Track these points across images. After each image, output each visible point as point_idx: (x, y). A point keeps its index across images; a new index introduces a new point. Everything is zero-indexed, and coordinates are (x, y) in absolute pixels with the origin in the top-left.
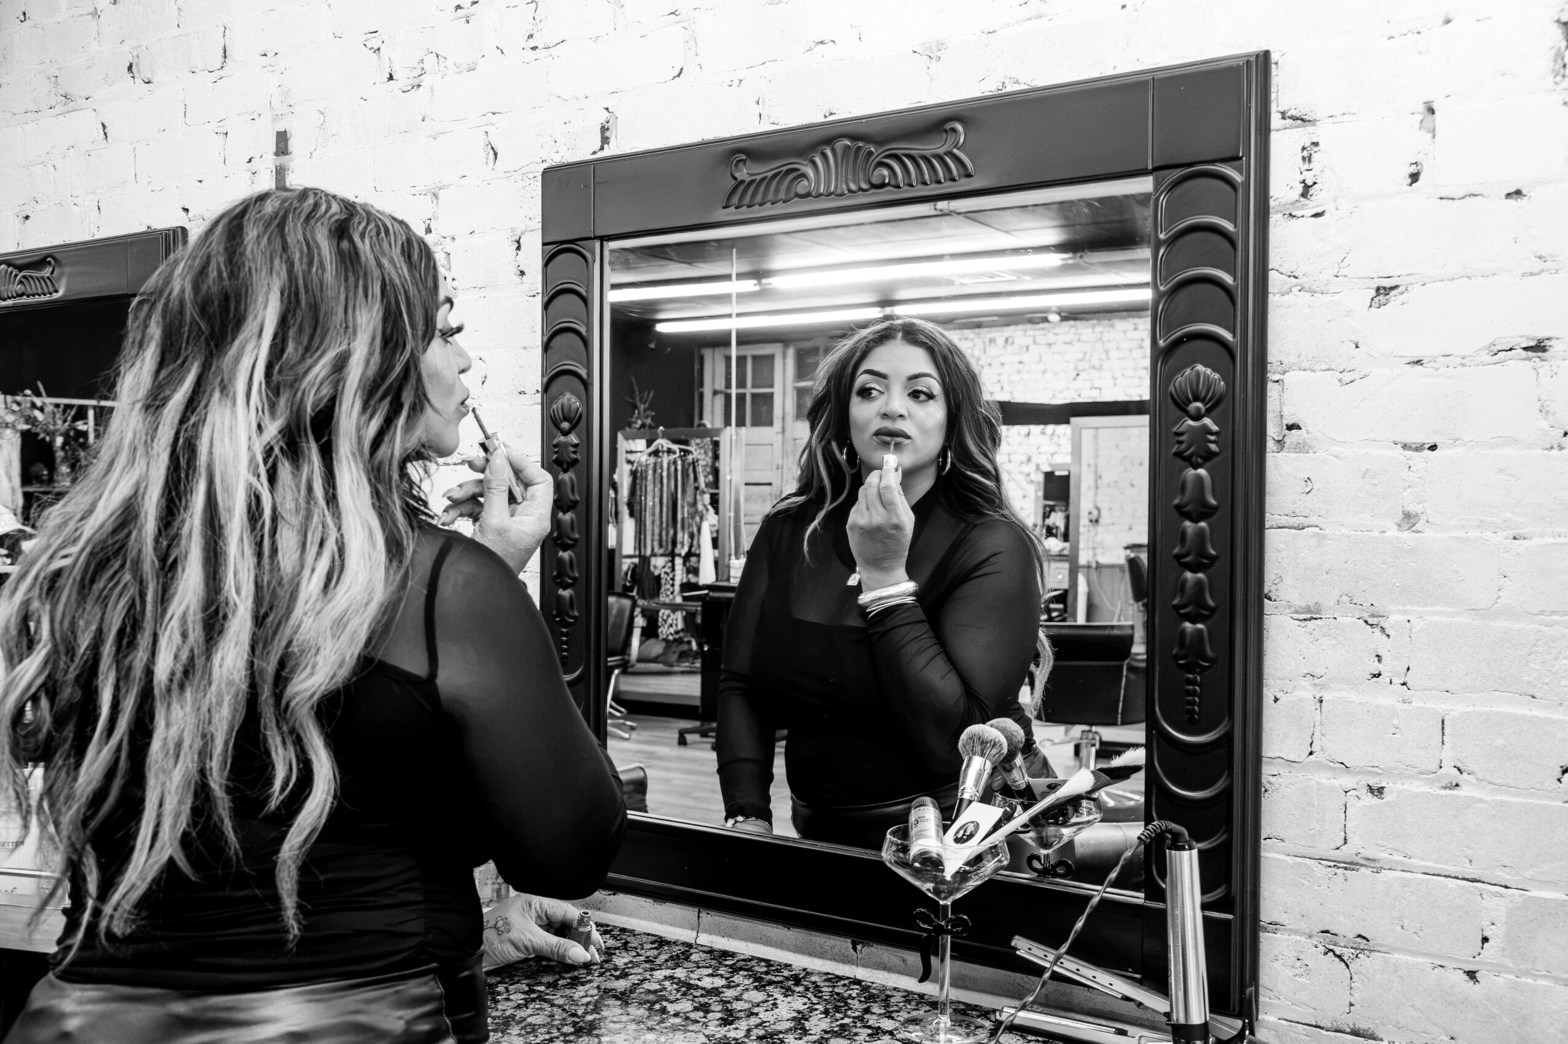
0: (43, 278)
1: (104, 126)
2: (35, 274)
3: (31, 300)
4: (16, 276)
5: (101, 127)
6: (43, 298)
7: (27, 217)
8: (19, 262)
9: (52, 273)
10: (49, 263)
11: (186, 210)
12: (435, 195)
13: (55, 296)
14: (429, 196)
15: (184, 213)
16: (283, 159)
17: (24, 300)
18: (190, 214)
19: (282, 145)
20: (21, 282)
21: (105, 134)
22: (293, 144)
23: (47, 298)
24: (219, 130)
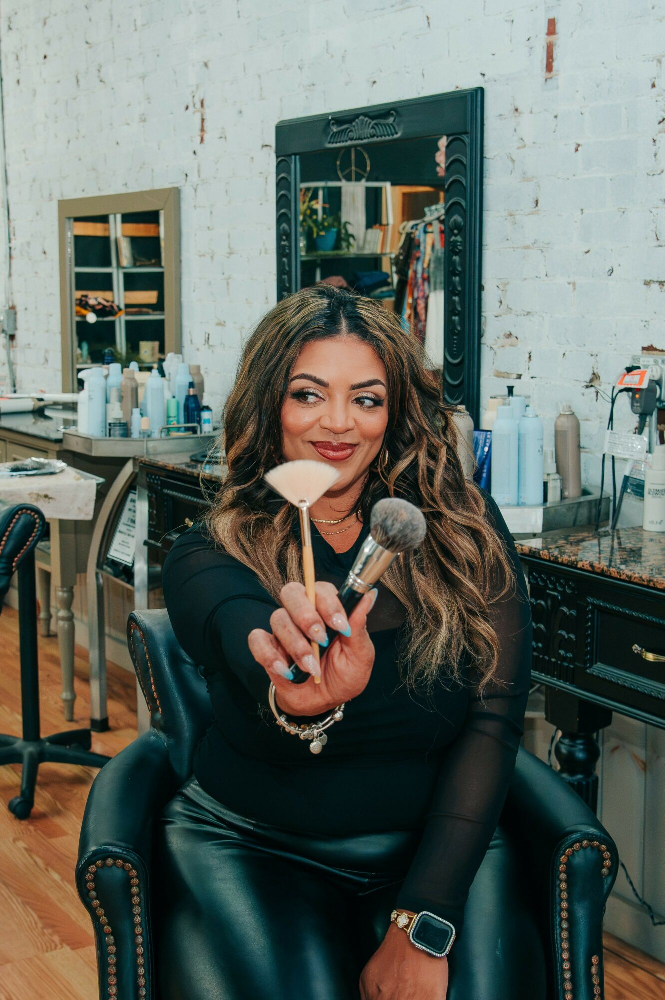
0: (388, 125)
1: (428, 18)
2: (383, 122)
3: (380, 139)
4: (370, 123)
5: (426, 19)
6: (388, 138)
7: (375, 82)
8: (371, 115)
9: (394, 121)
10: (393, 114)
11: (484, 75)
12: (660, 62)
13: (396, 136)
14: (655, 62)
15: (481, 77)
16: (552, 38)
17: (375, 139)
18: (486, 77)
19: (551, 28)
20: (373, 128)
21: (429, 23)
22: (560, 27)
23: (391, 138)
24: (508, 19)
